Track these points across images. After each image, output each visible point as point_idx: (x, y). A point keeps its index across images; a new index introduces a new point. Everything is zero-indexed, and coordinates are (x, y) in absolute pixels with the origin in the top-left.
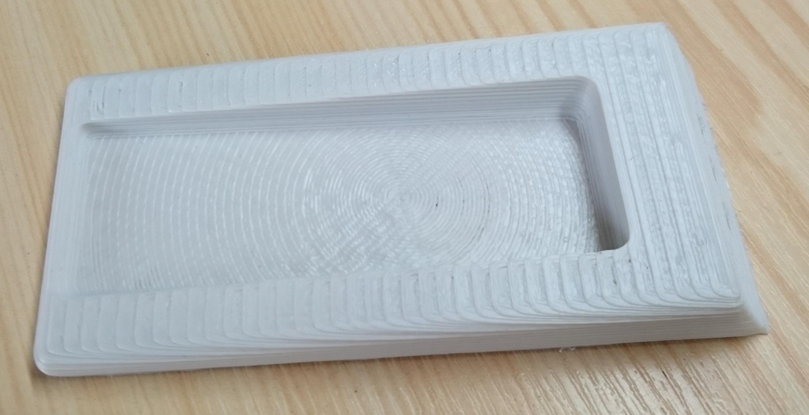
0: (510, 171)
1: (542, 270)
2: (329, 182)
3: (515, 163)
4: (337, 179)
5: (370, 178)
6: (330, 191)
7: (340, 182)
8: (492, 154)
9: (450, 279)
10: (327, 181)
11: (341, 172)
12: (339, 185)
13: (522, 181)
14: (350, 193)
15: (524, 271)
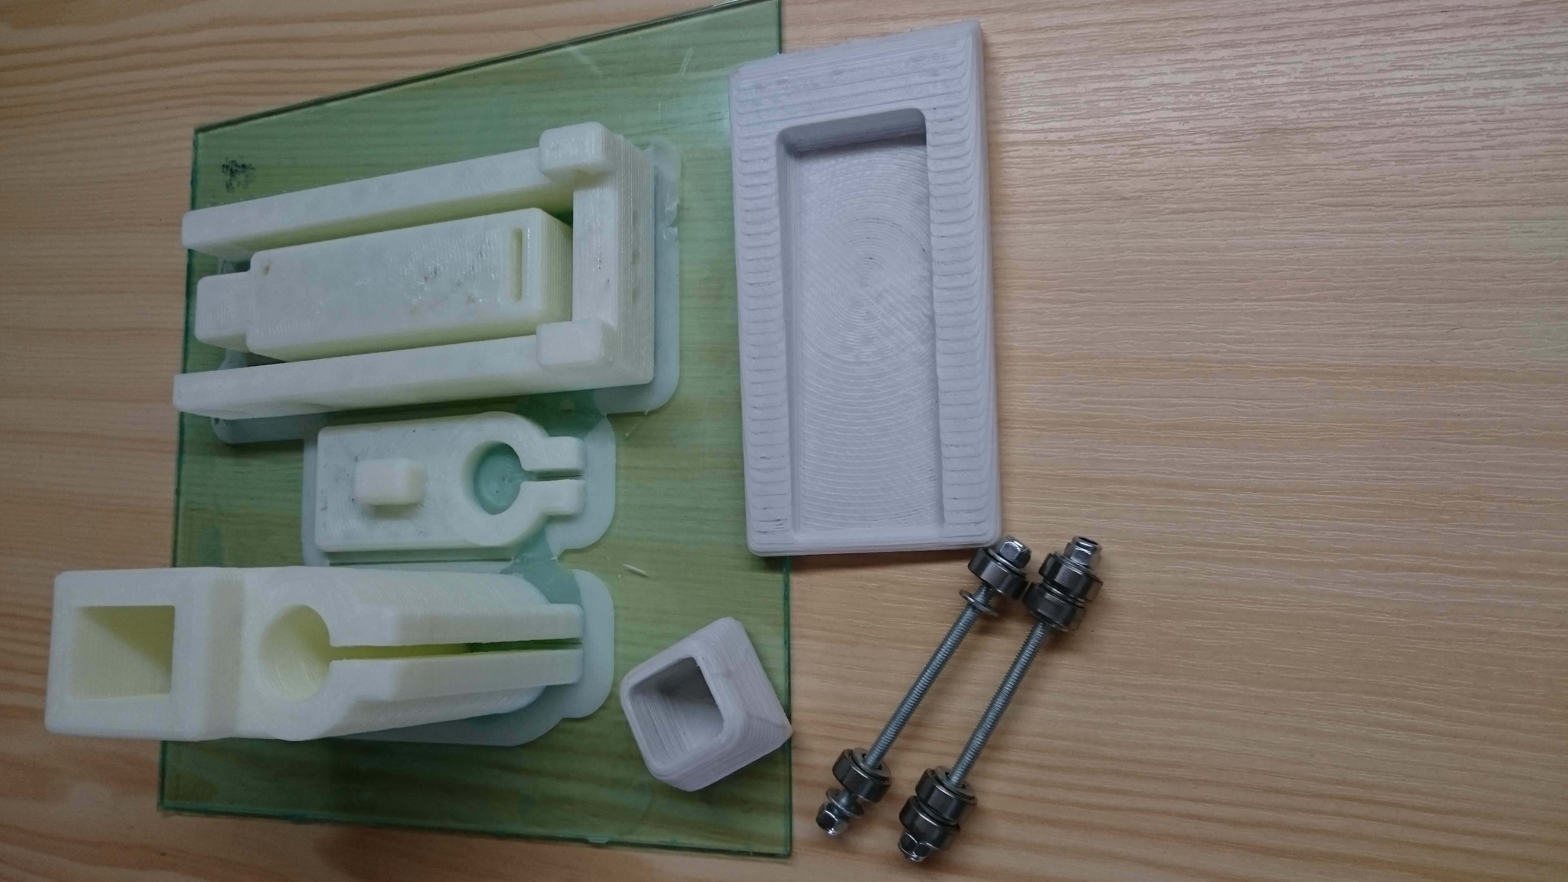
0: (844, 203)
1: (939, 172)
2: (849, 341)
3: (837, 199)
4: (847, 336)
5: (847, 310)
6: (857, 341)
7: (850, 333)
8: (828, 217)
9: (943, 238)
10: (848, 343)
11: (840, 333)
12: (852, 333)
13: (853, 194)
14: (859, 325)
15: (940, 185)
